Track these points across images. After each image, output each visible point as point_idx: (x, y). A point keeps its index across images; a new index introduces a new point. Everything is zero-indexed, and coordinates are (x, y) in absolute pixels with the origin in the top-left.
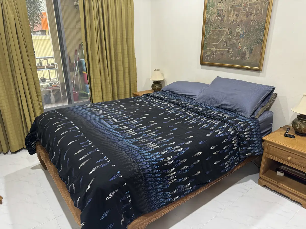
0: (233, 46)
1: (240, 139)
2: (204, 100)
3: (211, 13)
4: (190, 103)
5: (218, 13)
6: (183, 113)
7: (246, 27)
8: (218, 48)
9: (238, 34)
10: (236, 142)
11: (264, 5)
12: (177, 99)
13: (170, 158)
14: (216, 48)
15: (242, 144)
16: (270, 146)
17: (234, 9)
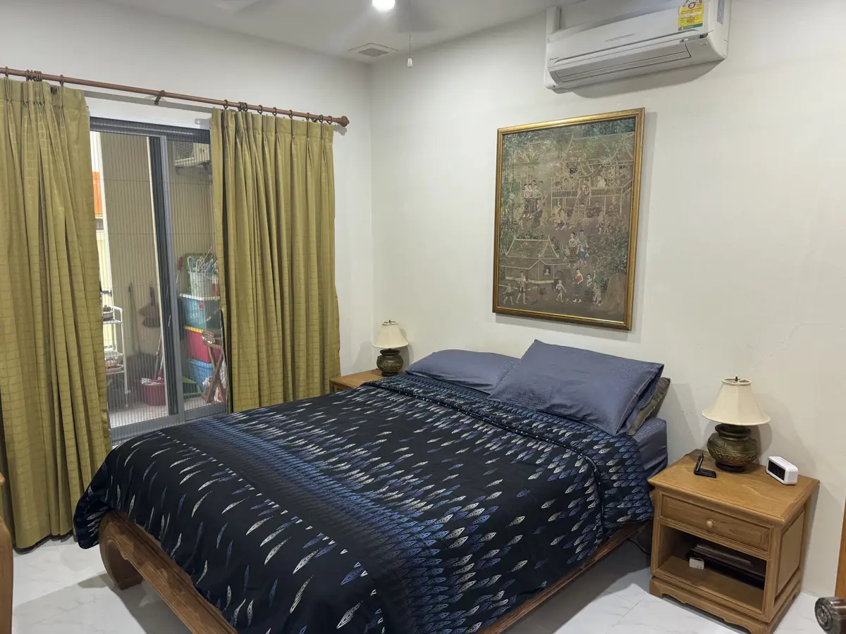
0: (565, 275)
1: (602, 486)
2: (510, 396)
3: (513, 205)
4: (479, 402)
5: (527, 207)
6: (468, 428)
7: (589, 237)
8: (531, 279)
9: (573, 250)
10: (593, 492)
11: (623, 195)
12: (448, 394)
13: (460, 531)
14: (527, 279)
15: (606, 496)
16: (668, 498)
17: (561, 199)
